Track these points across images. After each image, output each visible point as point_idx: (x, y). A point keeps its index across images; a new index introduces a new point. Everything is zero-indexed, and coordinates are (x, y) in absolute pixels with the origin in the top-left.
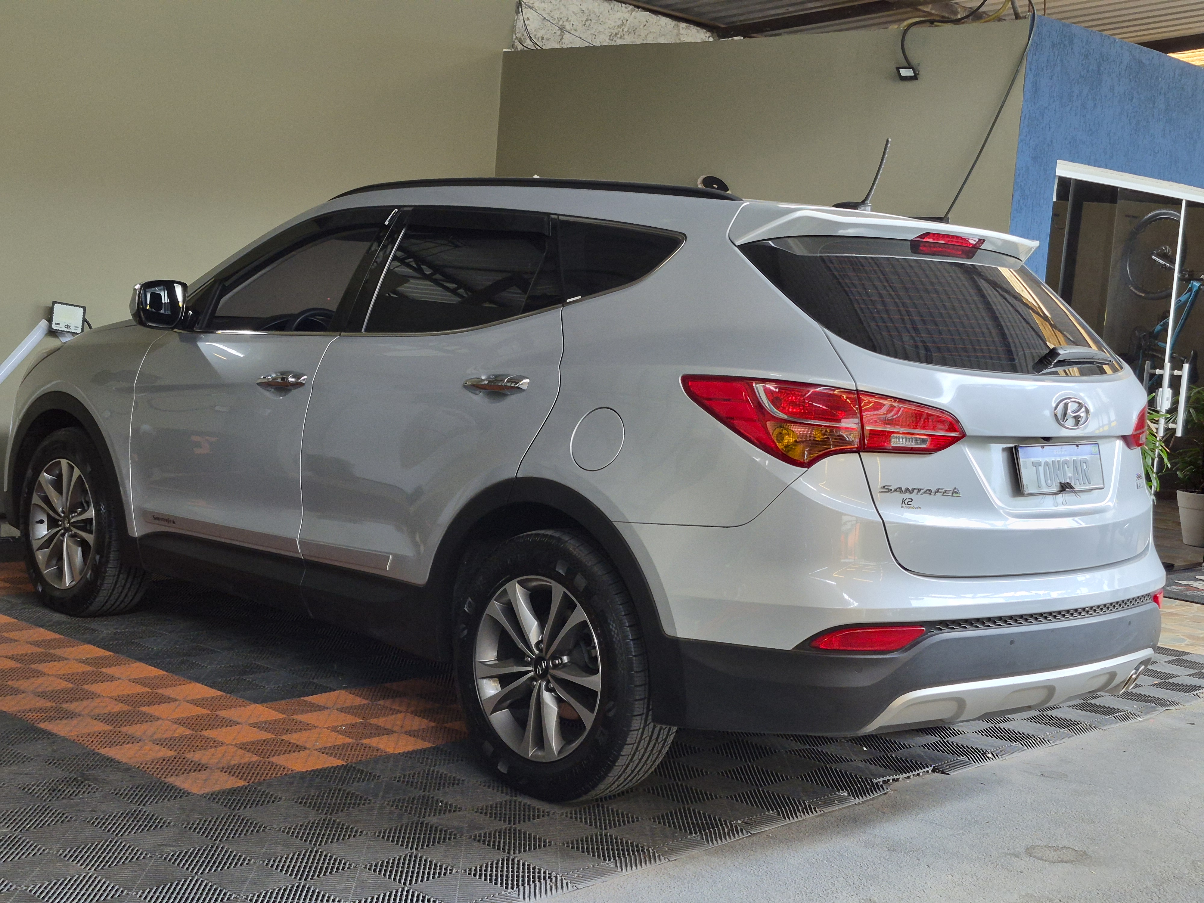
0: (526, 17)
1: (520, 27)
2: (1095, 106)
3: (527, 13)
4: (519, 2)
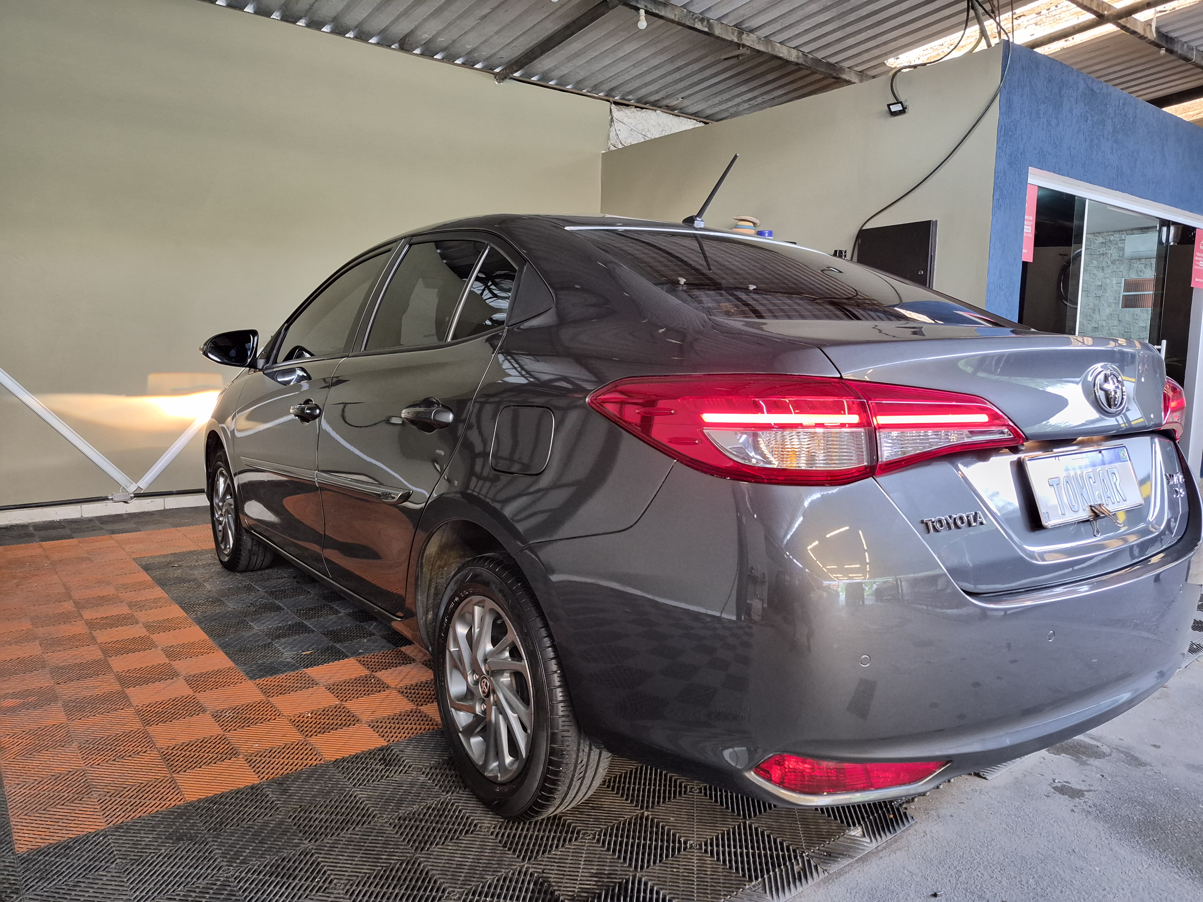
0: (617, 129)
1: (613, 135)
2: (1058, 124)
3: (617, 126)
4: (612, 118)
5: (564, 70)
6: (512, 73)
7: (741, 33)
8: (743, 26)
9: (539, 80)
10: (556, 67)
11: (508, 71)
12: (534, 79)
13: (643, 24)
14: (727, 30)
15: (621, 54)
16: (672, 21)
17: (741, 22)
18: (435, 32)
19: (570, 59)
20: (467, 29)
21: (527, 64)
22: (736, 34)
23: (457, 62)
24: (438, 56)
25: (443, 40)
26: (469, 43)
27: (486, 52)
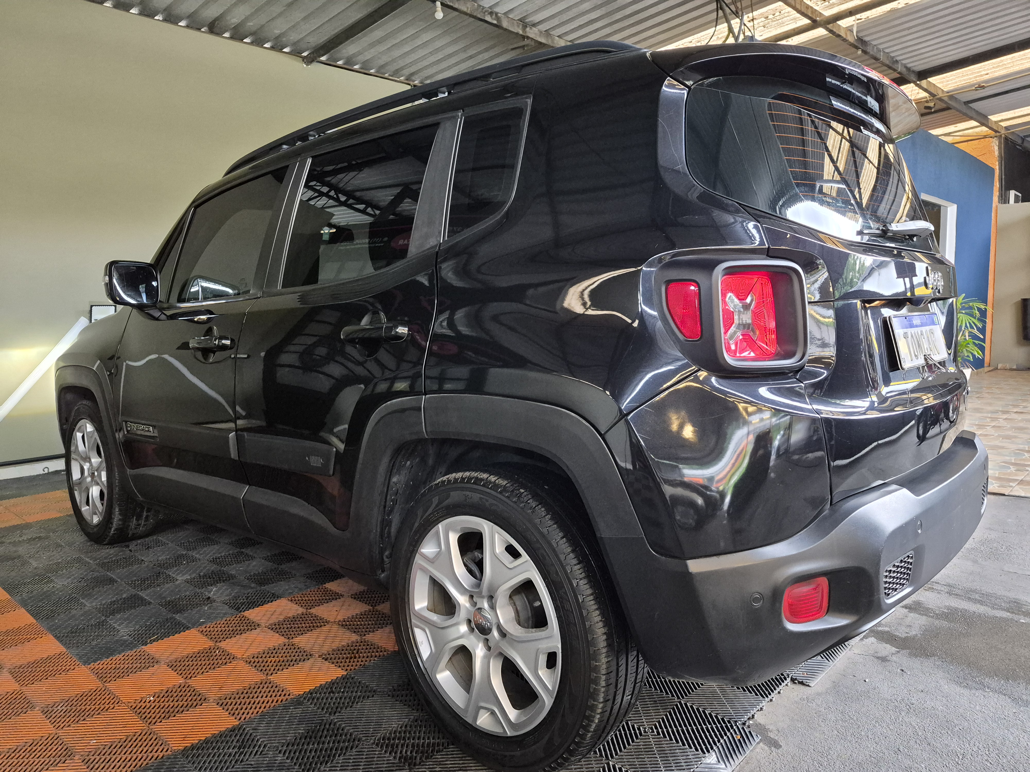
5: (368, 56)
6: (320, 57)
7: (525, 27)
8: (527, 21)
9: (344, 64)
10: (360, 53)
11: (315, 55)
12: (340, 63)
13: (439, 15)
14: (513, 23)
15: (419, 42)
16: (465, 14)
17: (525, 17)
18: (243, 17)
19: (372, 45)
20: (274, 15)
21: (333, 48)
22: (521, 27)
23: (266, 46)
24: (247, 40)
25: (251, 25)
26: (278, 27)
27: (294, 37)
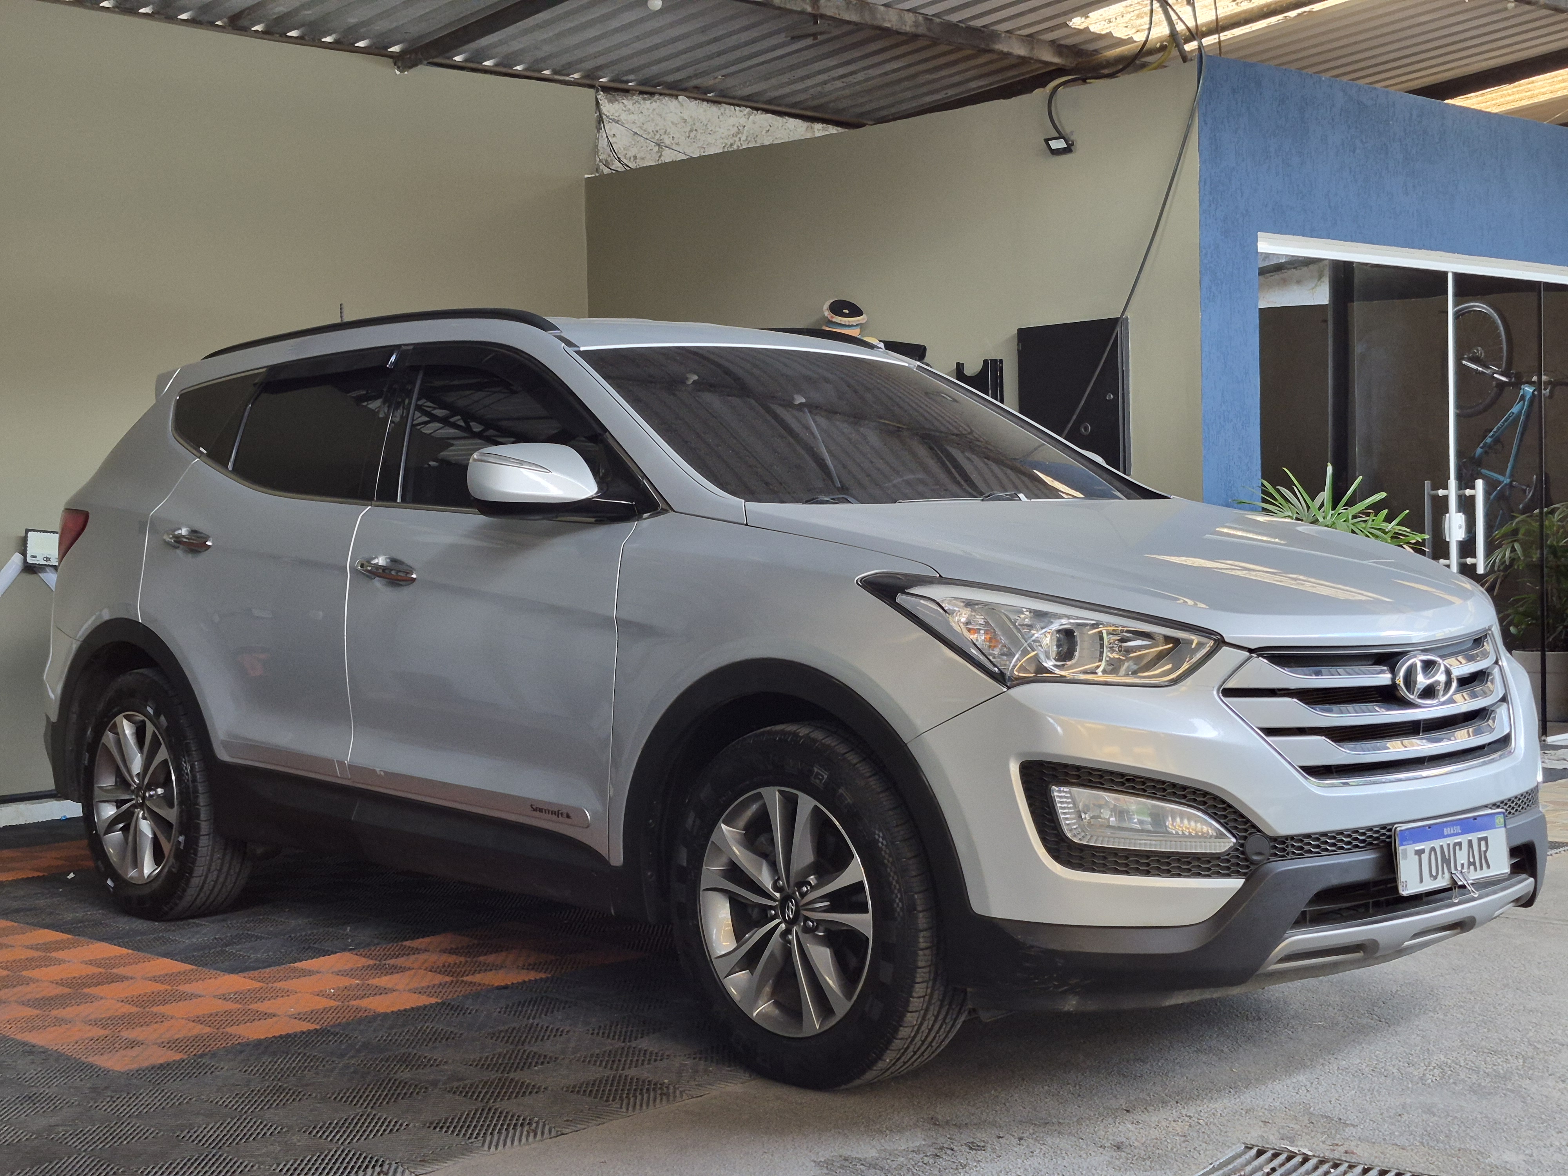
0: (610, 133)
1: (605, 146)
2: (1302, 163)
3: (610, 128)
4: (600, 116)
9: (463, 62)
12: (458, 59)
18: (297, 6)
22: (809, 0)
23: (327, 39)
24: (292, 34)
25: (308, 14)
26: (357, 15)
27: (380, 25)
